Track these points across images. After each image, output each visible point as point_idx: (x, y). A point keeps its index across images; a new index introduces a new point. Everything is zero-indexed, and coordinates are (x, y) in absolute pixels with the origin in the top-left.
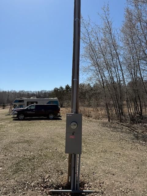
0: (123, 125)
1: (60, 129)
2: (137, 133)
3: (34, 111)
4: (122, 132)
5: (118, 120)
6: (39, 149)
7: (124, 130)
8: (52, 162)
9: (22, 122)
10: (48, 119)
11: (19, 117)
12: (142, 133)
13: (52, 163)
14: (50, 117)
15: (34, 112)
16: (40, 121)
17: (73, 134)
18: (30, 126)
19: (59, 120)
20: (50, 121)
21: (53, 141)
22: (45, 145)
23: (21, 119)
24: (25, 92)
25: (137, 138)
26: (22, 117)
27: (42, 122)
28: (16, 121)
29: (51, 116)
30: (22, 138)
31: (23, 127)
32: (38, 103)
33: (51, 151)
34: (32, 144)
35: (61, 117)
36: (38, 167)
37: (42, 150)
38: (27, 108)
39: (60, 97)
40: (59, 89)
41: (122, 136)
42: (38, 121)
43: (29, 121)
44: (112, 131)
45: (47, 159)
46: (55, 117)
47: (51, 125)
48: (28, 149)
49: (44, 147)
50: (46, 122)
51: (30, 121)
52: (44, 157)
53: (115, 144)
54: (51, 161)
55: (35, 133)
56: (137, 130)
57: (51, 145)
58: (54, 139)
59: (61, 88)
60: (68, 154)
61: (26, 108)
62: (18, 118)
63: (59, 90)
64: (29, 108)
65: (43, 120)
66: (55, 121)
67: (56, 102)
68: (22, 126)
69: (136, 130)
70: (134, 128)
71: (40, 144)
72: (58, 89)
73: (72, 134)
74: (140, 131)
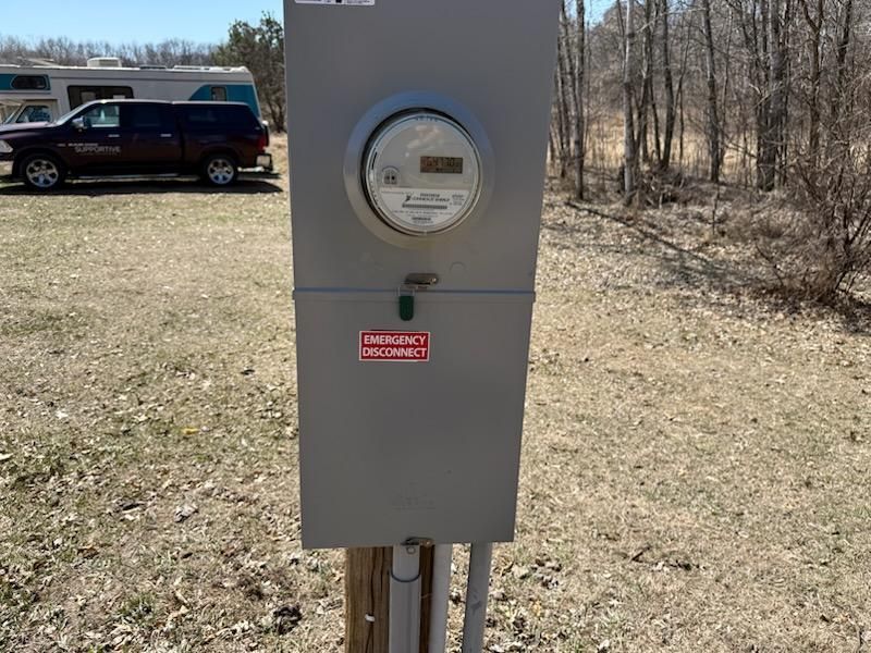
0: (596, 213)
1: (275, 239)
2: (675, 252)
3: (113, 142)
4: (603, 249)
5: (565, 189)
6: (125, 371)
7: (607, 238)
8: (208, 485)
9: (46, 200)
10: (206, 185)
11: (30, 176)
12: (699, 249)
13: (207, 494)
14: (212, 176)
15: (117, 149)
16: (155, 197)
17: (406, 309)
18: (95, 224)
19: (269, 196)
20: (216, 196)
21: (229, 316)
22: (171, 341)
23: (41, 183)
24: (71, 45)
25: (685, 275)
26: (44, 173)
27: (167, 204)
28: (9, 199)
29: (217, 170)
30: (14, 303)
31: (48, 232)
32: (135, 94)
33: (207, 384)
34: (78, 337)
35: (276, 176)
36: (78, 559)
37: (143, 379)
38: (69, 122)
39: (265, 74)
40: (255, 32)
41: (609, 269)
42: (145, 201)
43: (92, 195)
44: (555, 245)
45: (169, 457)
46: (240, 178)
47: (219, 218)
48: (39, 381)
49: (162, 356)
50: (194, 204)
51: (96, 199)
52: (149, 445)
53: (588, 313)
54: (206, 476)
55: (117, 265)
56: (672, 235)
57: (213, 341)
58: (234, 298)
59: (269, 22)
60: (338, 555)
61: (60, 122)
62: (26, 179)
63: (258, 37)
64: (79, 122)
65: (177, 194)
66: (243, 198)
67: (242, 90)
68: (39, 227)
69: (665, 233)
70: (654, 227)
71: (133, 338)
72: (251, 33)
73: (394, 309)
74: (689, 243)
